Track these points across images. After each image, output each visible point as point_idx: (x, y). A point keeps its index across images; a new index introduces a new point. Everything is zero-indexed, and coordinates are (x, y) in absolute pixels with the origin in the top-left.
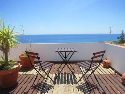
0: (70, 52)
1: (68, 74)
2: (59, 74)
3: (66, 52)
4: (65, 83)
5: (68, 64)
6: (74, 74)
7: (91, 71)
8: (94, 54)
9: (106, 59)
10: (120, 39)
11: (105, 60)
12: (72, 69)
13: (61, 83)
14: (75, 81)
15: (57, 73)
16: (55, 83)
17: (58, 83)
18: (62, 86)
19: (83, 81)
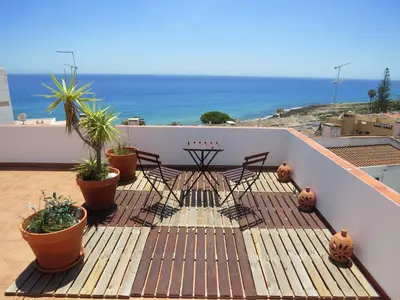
0: (210, 151)
1: (205, 192)
2: (188, 191)
3: (203, 151)
4: (199, 205)
5: (206, 173)
6: (216, 192)
7: (245, 184)
8: (247, 159)
9: (285, 165)
10: (376, 98)
11: (282, 167)
12: (213, 183)
13: (193, 205)
14: (217, 202)
15: (185, 188)
16: (181, 205)
17: (187, 205)
18: (194, 210)
19: (232, 203)
